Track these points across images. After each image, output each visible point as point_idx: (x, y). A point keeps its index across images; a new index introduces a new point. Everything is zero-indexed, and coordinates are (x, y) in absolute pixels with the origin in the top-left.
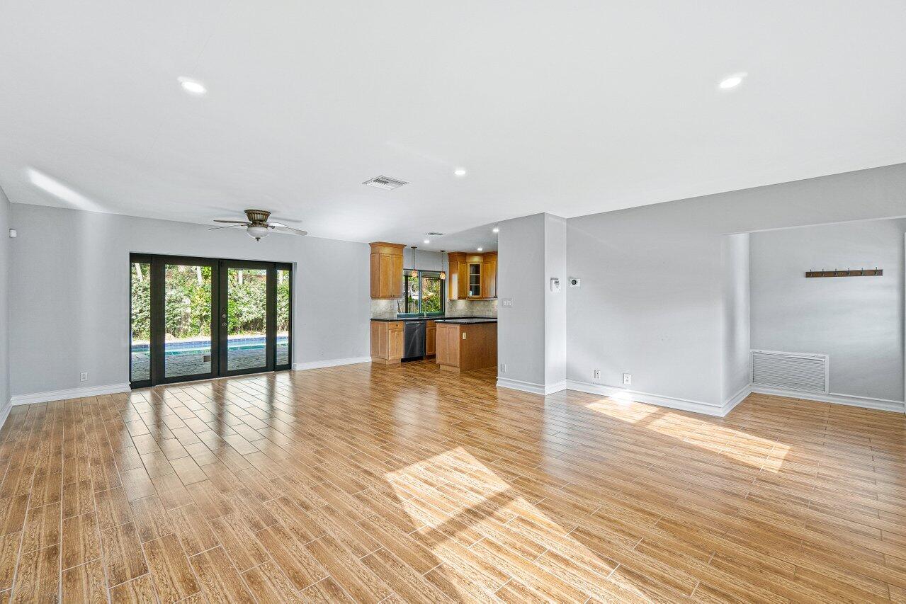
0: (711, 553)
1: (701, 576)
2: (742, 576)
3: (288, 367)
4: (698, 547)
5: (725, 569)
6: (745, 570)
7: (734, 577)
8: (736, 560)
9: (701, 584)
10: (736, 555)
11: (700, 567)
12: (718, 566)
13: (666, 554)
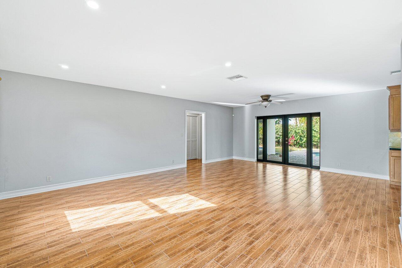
0: (89, 254)
1: (83, 245)
2: (71, 257)
3: (318, 168)
4: (95, 252)
5: (78, 254)
6: (72, 260)
7: (73, 254)
8: (78, 261)
9: (81, 243)
10: (79, 263)
11: (86, 247)
12: (81, 252)
13: (101, 240)
